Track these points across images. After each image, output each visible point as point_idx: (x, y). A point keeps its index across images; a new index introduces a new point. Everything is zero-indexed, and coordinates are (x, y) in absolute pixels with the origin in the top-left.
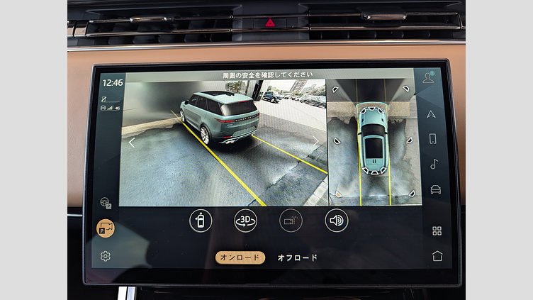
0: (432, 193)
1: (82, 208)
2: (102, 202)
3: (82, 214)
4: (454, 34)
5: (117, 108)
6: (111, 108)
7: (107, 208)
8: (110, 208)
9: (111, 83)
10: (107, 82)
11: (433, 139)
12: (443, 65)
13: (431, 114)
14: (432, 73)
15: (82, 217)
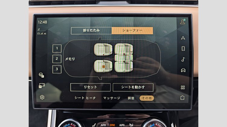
0: (182, 72)
1: (31, 77)
2: (39, 74)
3: (31, 80)
4: (195, 3)
5: (45, 34)
6: (42, 34)
7: (42, 77)
8: (43, 77)
9: (42, 22)
10: (40, 22)
11: (183, 49)
12: (189, 16)
13: (183, 38)
14: (184, 20)
15: (31, 82)
